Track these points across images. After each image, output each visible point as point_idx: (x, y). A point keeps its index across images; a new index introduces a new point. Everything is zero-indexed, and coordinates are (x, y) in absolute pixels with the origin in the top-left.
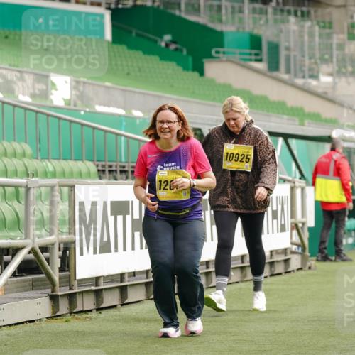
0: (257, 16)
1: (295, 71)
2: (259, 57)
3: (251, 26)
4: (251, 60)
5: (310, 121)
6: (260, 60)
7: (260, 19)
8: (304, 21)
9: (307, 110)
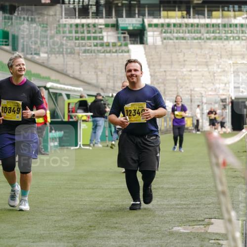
0: (6, 21)
1: (27, 50)
2: (7, 43)
3: (3, 26)
4: (3, 45)
5: (34, 78)
6: (8, 45)
7: (8, 22)
8: (32, 23)
9: (33, 72)
